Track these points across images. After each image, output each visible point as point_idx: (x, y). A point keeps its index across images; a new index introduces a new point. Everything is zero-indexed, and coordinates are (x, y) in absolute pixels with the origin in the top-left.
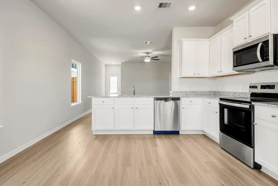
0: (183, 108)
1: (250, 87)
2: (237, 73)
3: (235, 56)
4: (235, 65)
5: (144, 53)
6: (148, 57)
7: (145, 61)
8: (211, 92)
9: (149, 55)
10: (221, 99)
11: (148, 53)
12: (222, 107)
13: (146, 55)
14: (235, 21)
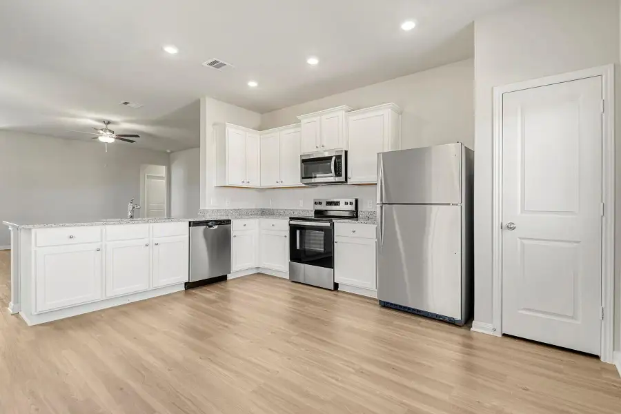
0: (235, 236)
1: (315, 203)
2: (304, 185)
3: (303, 166)
4: (304, 176)
5: (99, 120)
6: (110, 131)
7: (101, 139)
8: (258, 210)
9: (110, 127)
10: (291, 219)
11: (109, 123)
12: (293, 229)
13: (104, 126)
14: (304, 121)
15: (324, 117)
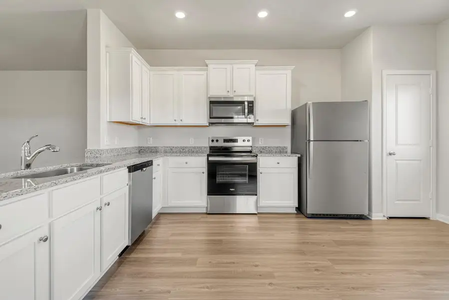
0: (155, 179)
3: (212, 106)
14: (210, 66)
15: (235, 66)
